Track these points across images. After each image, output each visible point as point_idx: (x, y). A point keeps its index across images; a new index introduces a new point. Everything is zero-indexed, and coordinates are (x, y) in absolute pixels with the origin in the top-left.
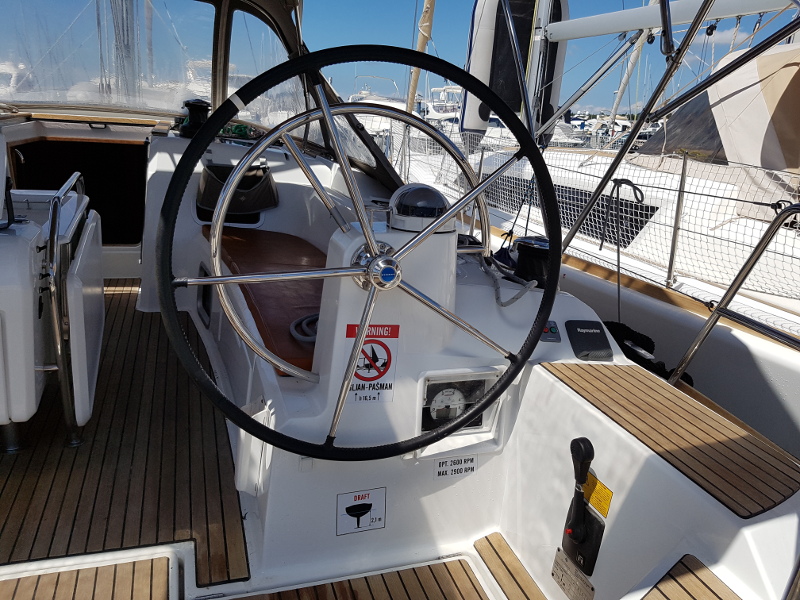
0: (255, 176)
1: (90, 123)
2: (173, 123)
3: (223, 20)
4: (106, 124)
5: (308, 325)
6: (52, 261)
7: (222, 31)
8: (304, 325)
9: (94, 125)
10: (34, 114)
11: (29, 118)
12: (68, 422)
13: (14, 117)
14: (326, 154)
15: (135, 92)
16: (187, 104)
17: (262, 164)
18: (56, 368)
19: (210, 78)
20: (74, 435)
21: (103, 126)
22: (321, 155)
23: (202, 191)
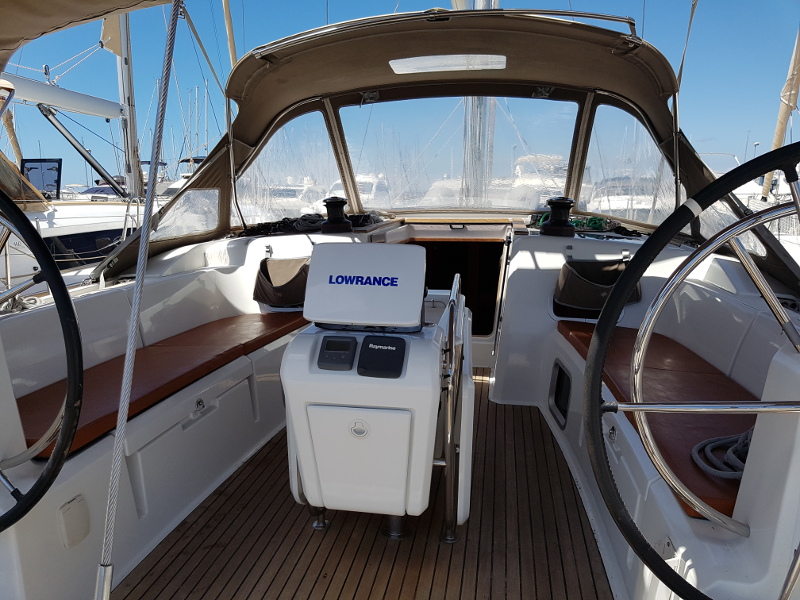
0: (616, 270)
1: (451, 224)
2: (528, 219)
3: (586, 116)
4: (463, 224)
5: (712, 450)
6: (451, 362)
7: (584, 127)
8: (708, 449)
9: (454, 226)
10: (407, 219)
11: (403, 223)
12: (448, 518)
13: (393, 222)
14: (691, 242)
15: (481, 192)
16: (550, 202)
17: (625, 257)
18: (443, 464)
19: (566, 174)
20: (449, 532)
21: (461, 226)
22: (686, 243)
23: (561, 286)
